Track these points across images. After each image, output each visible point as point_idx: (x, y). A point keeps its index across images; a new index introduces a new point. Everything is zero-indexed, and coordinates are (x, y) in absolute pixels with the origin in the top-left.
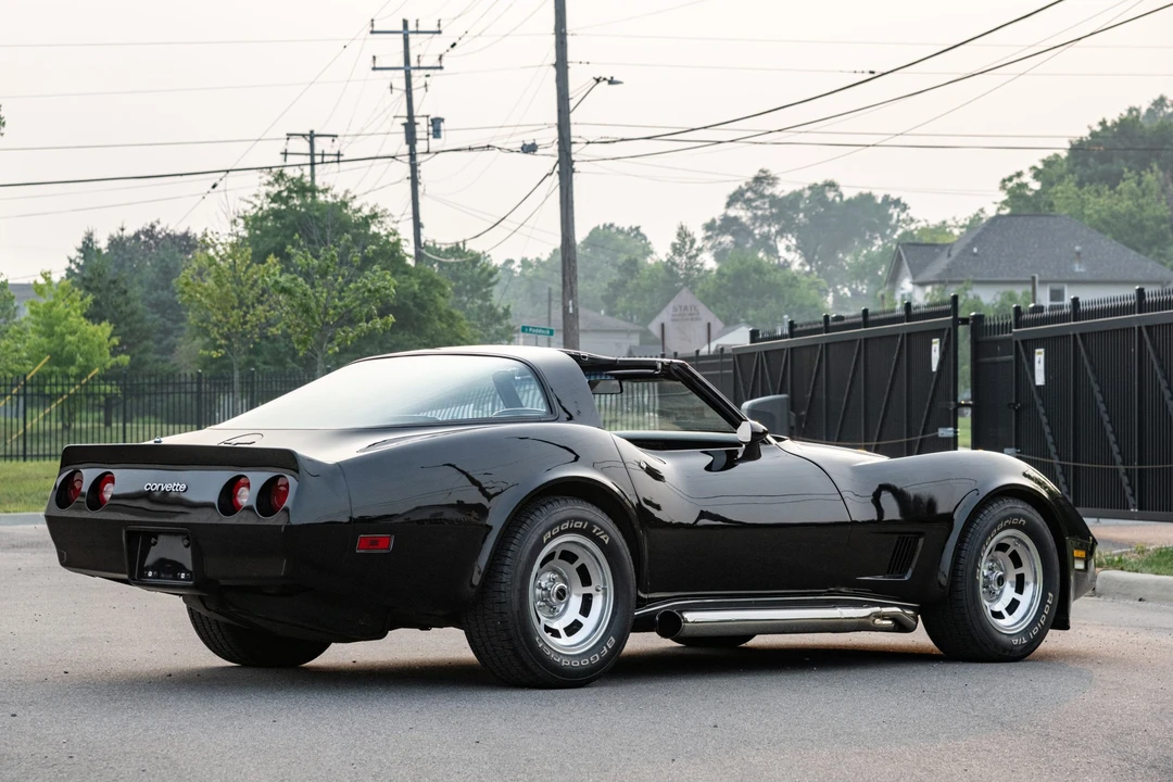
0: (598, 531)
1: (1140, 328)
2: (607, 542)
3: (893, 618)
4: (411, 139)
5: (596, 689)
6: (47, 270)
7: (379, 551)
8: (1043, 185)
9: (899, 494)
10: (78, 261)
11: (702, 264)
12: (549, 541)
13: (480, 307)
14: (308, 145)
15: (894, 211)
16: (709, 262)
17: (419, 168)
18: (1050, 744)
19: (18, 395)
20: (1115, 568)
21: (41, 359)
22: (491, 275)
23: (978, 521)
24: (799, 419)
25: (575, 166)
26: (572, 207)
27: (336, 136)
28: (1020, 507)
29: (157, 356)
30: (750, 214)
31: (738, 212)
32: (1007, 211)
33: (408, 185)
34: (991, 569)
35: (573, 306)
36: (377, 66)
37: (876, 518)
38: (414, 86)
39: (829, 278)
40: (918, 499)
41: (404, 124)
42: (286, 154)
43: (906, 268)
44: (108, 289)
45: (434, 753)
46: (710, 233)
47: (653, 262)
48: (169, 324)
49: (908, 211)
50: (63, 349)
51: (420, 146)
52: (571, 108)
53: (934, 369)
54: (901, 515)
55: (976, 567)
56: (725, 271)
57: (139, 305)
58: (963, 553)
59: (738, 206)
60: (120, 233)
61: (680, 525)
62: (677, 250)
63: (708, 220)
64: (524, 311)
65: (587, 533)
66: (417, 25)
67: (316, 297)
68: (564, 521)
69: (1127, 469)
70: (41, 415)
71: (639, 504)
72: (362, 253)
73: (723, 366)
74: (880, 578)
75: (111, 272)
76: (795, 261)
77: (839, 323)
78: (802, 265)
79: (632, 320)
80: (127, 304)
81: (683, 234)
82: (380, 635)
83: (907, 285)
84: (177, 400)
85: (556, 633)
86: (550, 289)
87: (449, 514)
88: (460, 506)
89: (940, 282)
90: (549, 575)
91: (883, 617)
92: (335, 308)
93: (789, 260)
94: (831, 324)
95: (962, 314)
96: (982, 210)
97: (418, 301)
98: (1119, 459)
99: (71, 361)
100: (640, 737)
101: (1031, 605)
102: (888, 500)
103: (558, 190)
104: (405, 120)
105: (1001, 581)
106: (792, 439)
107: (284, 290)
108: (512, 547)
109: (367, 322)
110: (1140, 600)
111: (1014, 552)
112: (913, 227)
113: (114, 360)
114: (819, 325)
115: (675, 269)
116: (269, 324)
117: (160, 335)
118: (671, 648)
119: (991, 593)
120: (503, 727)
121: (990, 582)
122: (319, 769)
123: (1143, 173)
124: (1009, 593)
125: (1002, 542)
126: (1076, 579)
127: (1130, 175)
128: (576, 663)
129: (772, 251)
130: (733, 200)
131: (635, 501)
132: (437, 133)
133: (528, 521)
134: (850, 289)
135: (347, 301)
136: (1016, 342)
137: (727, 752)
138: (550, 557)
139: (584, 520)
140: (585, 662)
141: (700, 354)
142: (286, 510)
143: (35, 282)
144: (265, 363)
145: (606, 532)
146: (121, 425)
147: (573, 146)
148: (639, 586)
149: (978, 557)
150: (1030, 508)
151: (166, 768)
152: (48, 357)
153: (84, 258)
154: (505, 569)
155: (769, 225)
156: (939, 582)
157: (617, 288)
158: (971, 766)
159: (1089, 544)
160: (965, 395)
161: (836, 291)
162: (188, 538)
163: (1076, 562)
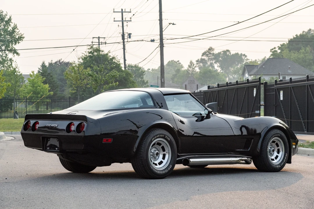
0: (167, 137)
1: (307, 85)
2: (169, 140)
3: (245, 160)
4: (123, 38)
5: (167, 179)
6: (33, 71)
7: (108, 143)
8: (281, 51)
9: (247, 128)
10: (41, 69)
11: (196, 70)
12: (154, 140)
13: (141, 81)
14: (98, 40)
15: (243, 57)
16: (197, 70)
17: (125, 46)
18: (289, 195)
19: (24, 102)
20: (301, 147)
21: (31, 93)
22: (143, 73)
23: (267, 135)
24: (220, 108)
25: (164, 45)
26: (163, 56)
27: (105, 38)
28: (279, 131)
29: (60, 92)
30: (207, 58)
31: (205, 57)
32: (272, 57)
33: (123, 50)
34: (271, 148)
35: (163, 80)
36: (115, 20)
37: (241, 134)
38: (124, 25)
39: (227, 74)
40: (252, 129)
41: (122, 35)
42: (92, 42)
43: (246, 71)
44: (48, 76)
45: (122, 198)
46: (198, 63)
47: (183, 70)
48: (63, 84)
49: (247, 57)
50: (36, 90)
51: (126, 40)
52: (163, 31)
53: (254, 96)
54: (247, 134)
55: (267, 147)
56: (202, 72)
57: (55, 79)
58: (263, 144)
59: (205, 56)
60: (51, 62)
61: (189, 136)
62: (189, 66)
63: (197, 60)
64: (151, 82)
65: (164, 138)
66: (125, 10)
67: (99, 78)
68: (158, 135)
69: (304, 122)
70: (30, 107)
71: (178, 130)
72: (110, 66)
73: (201, 95)
74: (242, 150)
75: (49, 71)
76: (219, 70)
77: (230, 84)
78: (221, 71)
79: (178, 84)
80: (52, 79)
81: (191, 63)
82: (109, 165)
83: (247, 75)
84: (64, 103)
85: (156, 165)
86: (158, 76)
87: (128, 133)
88: (131, 130)
89: (255, 75)
90: (154, 149)
91: (242, 160)
92: (103, 80)
93: (217, 69)
94: (228, 84)
95: (262, 82)
96: (265, 57)
97: (125, 78)
98: (302, 119)
99: (39, 93)
100: (178, 193)
101: (281, 157)
102: (244, 130)
103: (160, 51)
104: (122, 34)
105: (273, 151)
106: (219, 113)
107: (90, 75)
108: (144, 142)
109: (111, 84)
110: (308, 155)
111: (277, 143)
112: (248, 61)
113: (49, 93)
114: (225, 85)
115: (189, 71)
116: (88, 84)
117: (61, 87)
118: (187, 168)
119: (271, 154)
120: (141, 190)
121: (271, 151)
122: (90, 202)
123: (306, 48)
124: (276, 154)
125: (274, 140)
126: (293, 150)
127: (303, 48)
128: (161, 172)
129: (213, 67)
130: (204, 54)
131: (177, 130)
132: (130, 37)
133: (148, 135)
134: (232, 76)
135: (106, 78)
136: (276, 89)
137: (202, 198)
138: (154, 144)
139: (163, 134)
140: (164, 172)
141: (195, 92)
142: (84, 131)
143: (30, 74)
144: (87, 94)
145: (169, 138)
146: (50, 109)
147: (164, 40)
148: (178, 152)
149: (267, 145)
150: (281, 132)
151: (48, 202)
152: (32, 92)
153: (42, 68)
154: (142, 148)
155: (212, 61)
156: (257, 151)
157: (175, 76)
158: (268, 202)
159: (296, 141)
160: (262, 103)
161: (229, 77)
162: (58, 139)
163: (293, 146)
